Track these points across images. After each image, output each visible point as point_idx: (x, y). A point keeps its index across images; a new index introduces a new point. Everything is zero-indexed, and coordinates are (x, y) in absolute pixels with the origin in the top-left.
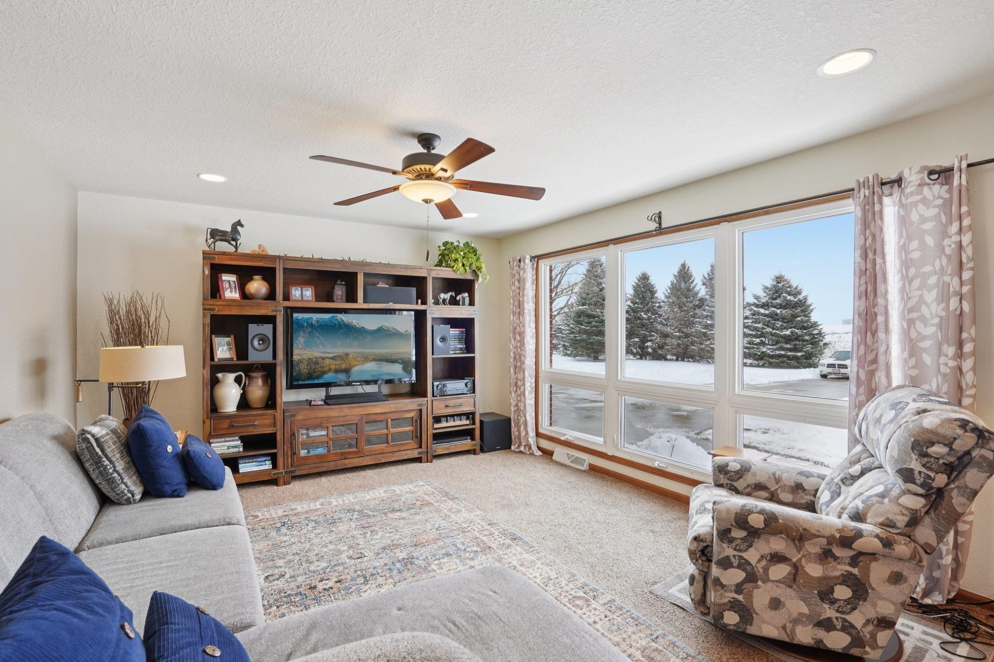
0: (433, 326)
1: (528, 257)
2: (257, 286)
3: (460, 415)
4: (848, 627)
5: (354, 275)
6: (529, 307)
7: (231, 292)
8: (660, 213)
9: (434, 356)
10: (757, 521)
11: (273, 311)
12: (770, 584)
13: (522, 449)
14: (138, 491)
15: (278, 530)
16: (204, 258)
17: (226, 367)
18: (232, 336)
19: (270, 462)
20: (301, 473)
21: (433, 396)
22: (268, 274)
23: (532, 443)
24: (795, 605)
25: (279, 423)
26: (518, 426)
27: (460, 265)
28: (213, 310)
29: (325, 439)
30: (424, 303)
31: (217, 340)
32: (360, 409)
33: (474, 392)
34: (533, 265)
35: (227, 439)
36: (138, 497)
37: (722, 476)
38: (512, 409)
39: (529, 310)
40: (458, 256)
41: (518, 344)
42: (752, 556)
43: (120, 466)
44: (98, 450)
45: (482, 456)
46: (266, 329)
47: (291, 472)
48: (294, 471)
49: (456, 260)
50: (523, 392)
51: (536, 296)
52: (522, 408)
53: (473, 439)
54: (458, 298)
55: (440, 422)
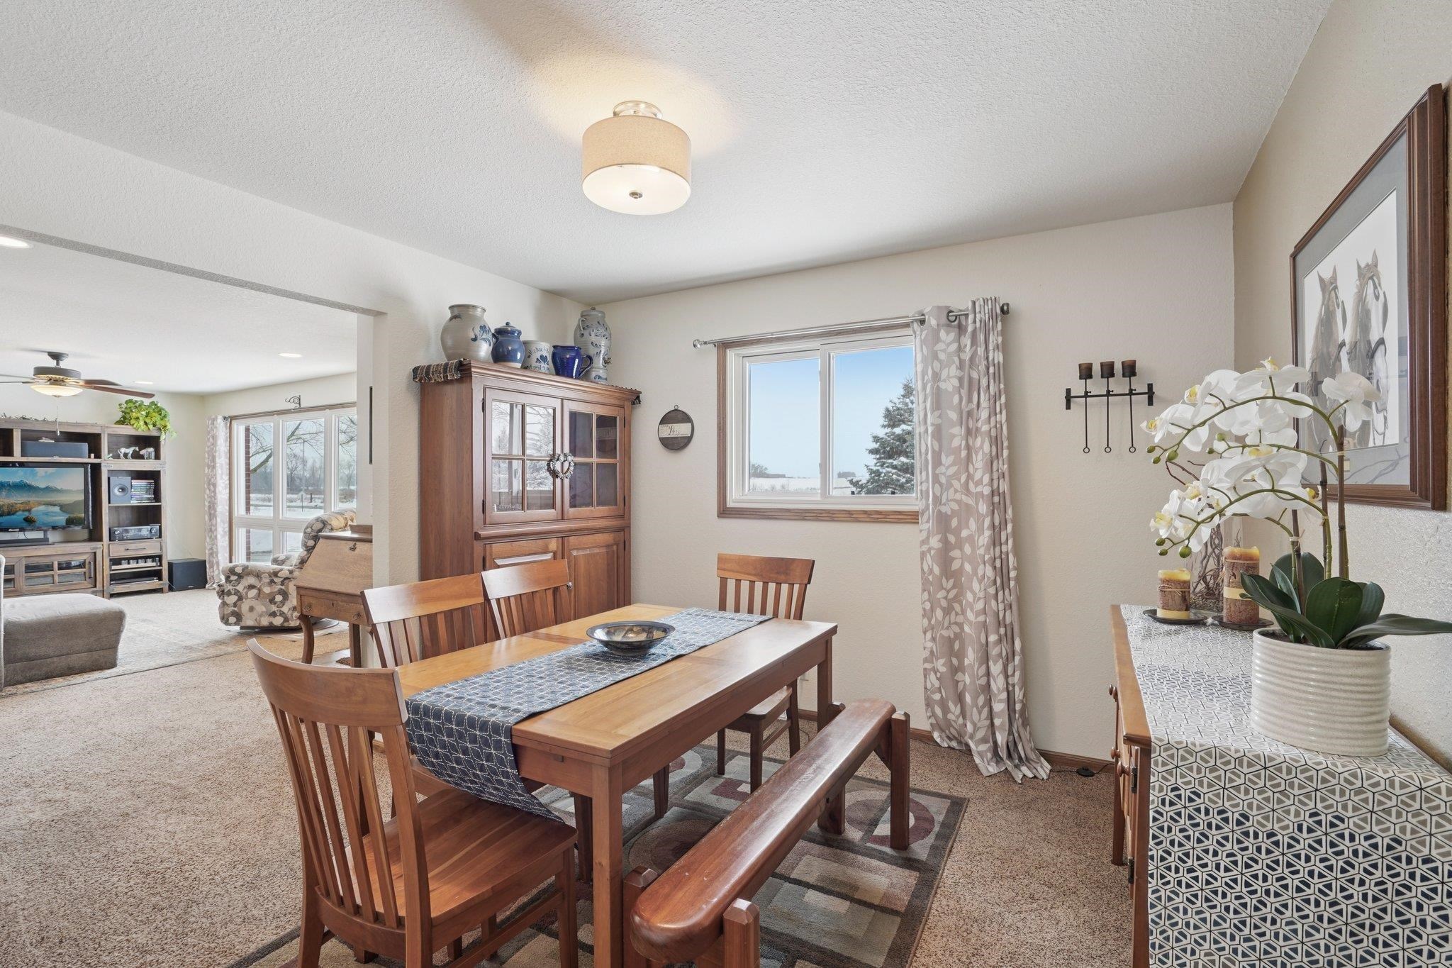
0: (109, 478)
1: (220, 417)
3: (145, 558)
4: (282, 614)
5: (11, 431)
6: (222, 461)
8: (298, 397)
9: (110, 505)
10: (239, 570)
12: (248, 600)
13: (212, 586)
21: (110, 540)
24: (260, 608)
26: (212, 566)
27: (142, 423)
30: (98, 456)
32: (17, 552)
33: (160, 537)
34: (226, 424)
38: (207, 552)
39: (222, 465)
40: (139, 415)
42: (240, 588)
45: (171, 594)
49: (137, 418)
50: (216, 537)
51: (230, 452)
52: (215, 550)
53: (160, 579)
54: (142, 452)
55: (120, 564)
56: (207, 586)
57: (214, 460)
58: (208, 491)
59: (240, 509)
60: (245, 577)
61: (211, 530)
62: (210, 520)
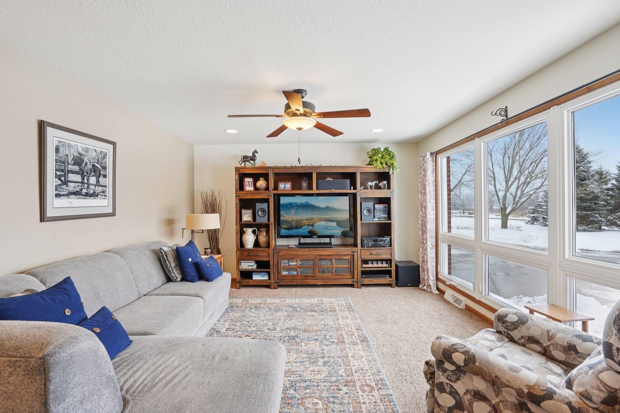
0: (361, 203)
1: (428, 153)
2: (261, 183)
3: (382, 260)
5: (311, 174)
6: (430, 188)
7: (249, 187)
8: (506, 107)
9: (362, 222)
10: (458, 358)
11: (268, 196)
13: (425, 288)
14: (179, 277)
15: (251, 309)
16: (236, 171)
17: (248, 225)
18: (251, 210)
19: (267, 276)
20: (282, 284)
21: (362, 247)
22: (266, 176)
23: (432, 284)
25: (271, 256)
26: (424, 271)
27: (379, 163)
28: (240, 196)
29: (295, 267)
30: (355, 188)
31: (244, 211)
32: (314, 252)
33: (391, 246)
34: (433, 158)
35: (248, 262)
36: (179, 280)
37: (500, 324)
38: (420, 259)
39: (430, 191)
40: (378, 157)
41: (424, 215)
43: (173, 265)
44: (165, 257)
45: (397, 289)
46: (265, 206)
47: (277, 282)
48: (279, 282)
49: (377, 160)
50: (426, 248)
51: (436, 181)
52: (426, 259)
53: (391, 277)
54: (380, 185)
55: (367, 263)
56: (420, 286)
57: (424, 188)
58: (421, 213)
59: (443, 229)
60: (468, 374)
61: (423, 242)
62: (423, 235)
